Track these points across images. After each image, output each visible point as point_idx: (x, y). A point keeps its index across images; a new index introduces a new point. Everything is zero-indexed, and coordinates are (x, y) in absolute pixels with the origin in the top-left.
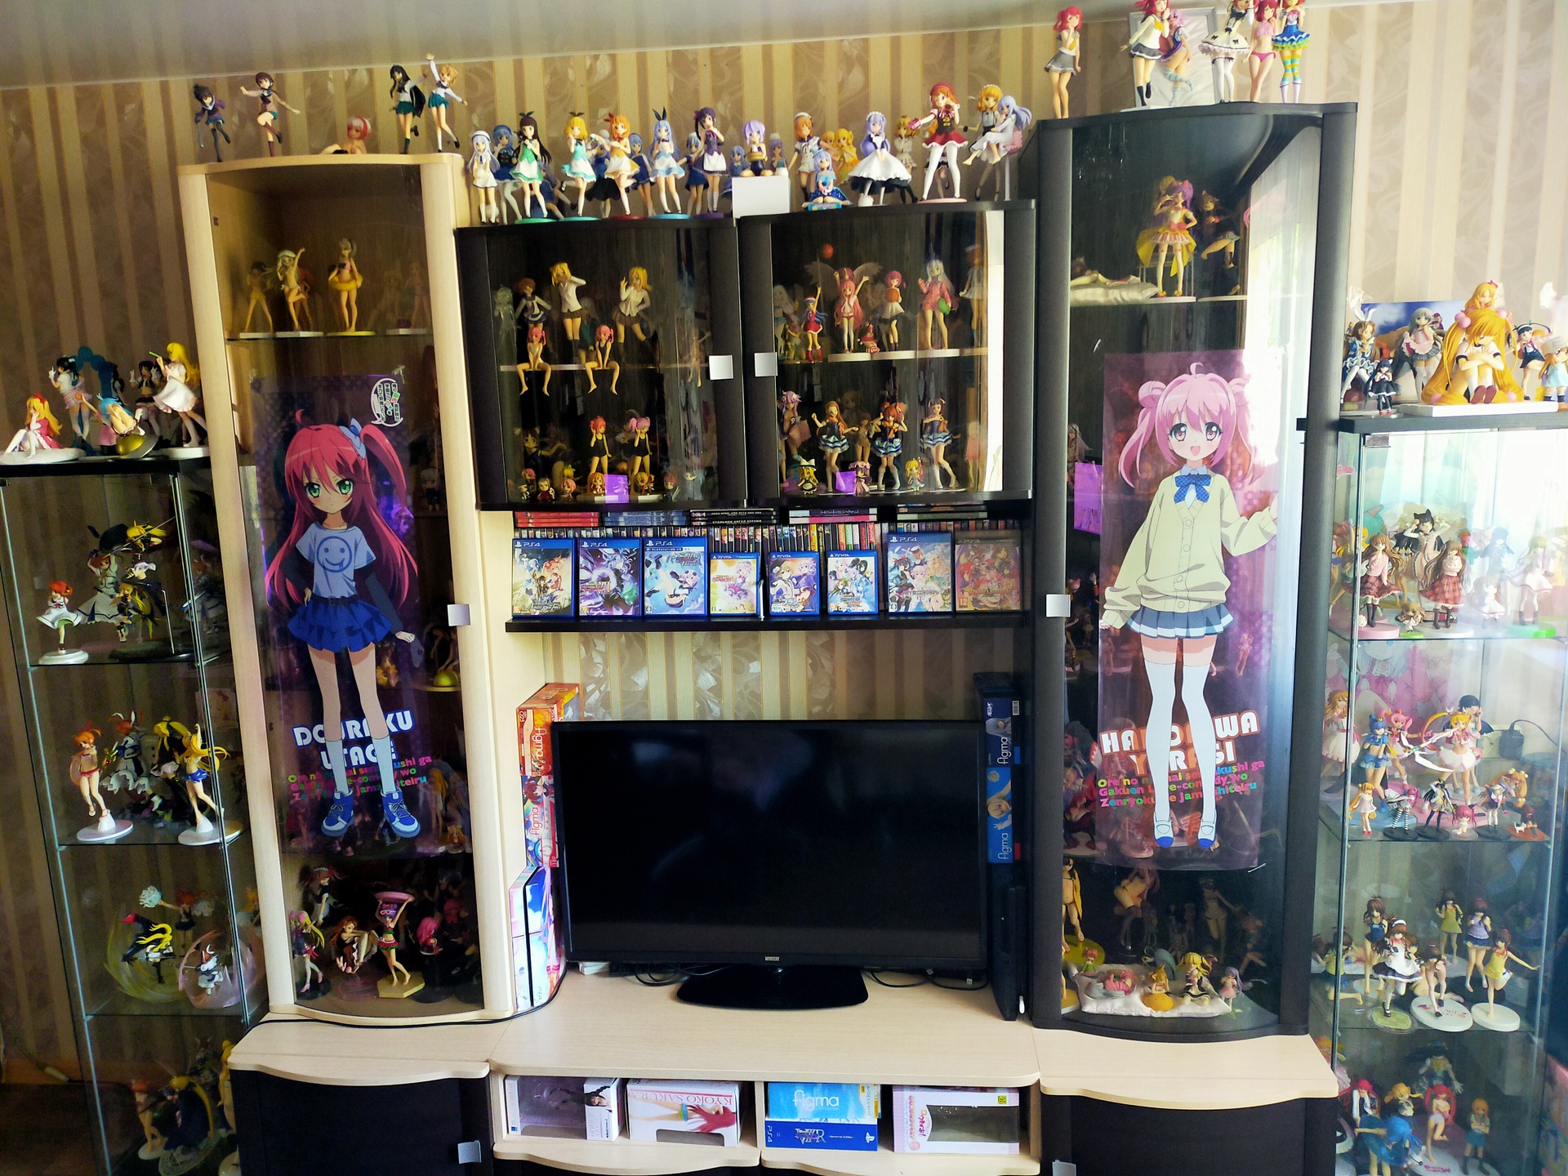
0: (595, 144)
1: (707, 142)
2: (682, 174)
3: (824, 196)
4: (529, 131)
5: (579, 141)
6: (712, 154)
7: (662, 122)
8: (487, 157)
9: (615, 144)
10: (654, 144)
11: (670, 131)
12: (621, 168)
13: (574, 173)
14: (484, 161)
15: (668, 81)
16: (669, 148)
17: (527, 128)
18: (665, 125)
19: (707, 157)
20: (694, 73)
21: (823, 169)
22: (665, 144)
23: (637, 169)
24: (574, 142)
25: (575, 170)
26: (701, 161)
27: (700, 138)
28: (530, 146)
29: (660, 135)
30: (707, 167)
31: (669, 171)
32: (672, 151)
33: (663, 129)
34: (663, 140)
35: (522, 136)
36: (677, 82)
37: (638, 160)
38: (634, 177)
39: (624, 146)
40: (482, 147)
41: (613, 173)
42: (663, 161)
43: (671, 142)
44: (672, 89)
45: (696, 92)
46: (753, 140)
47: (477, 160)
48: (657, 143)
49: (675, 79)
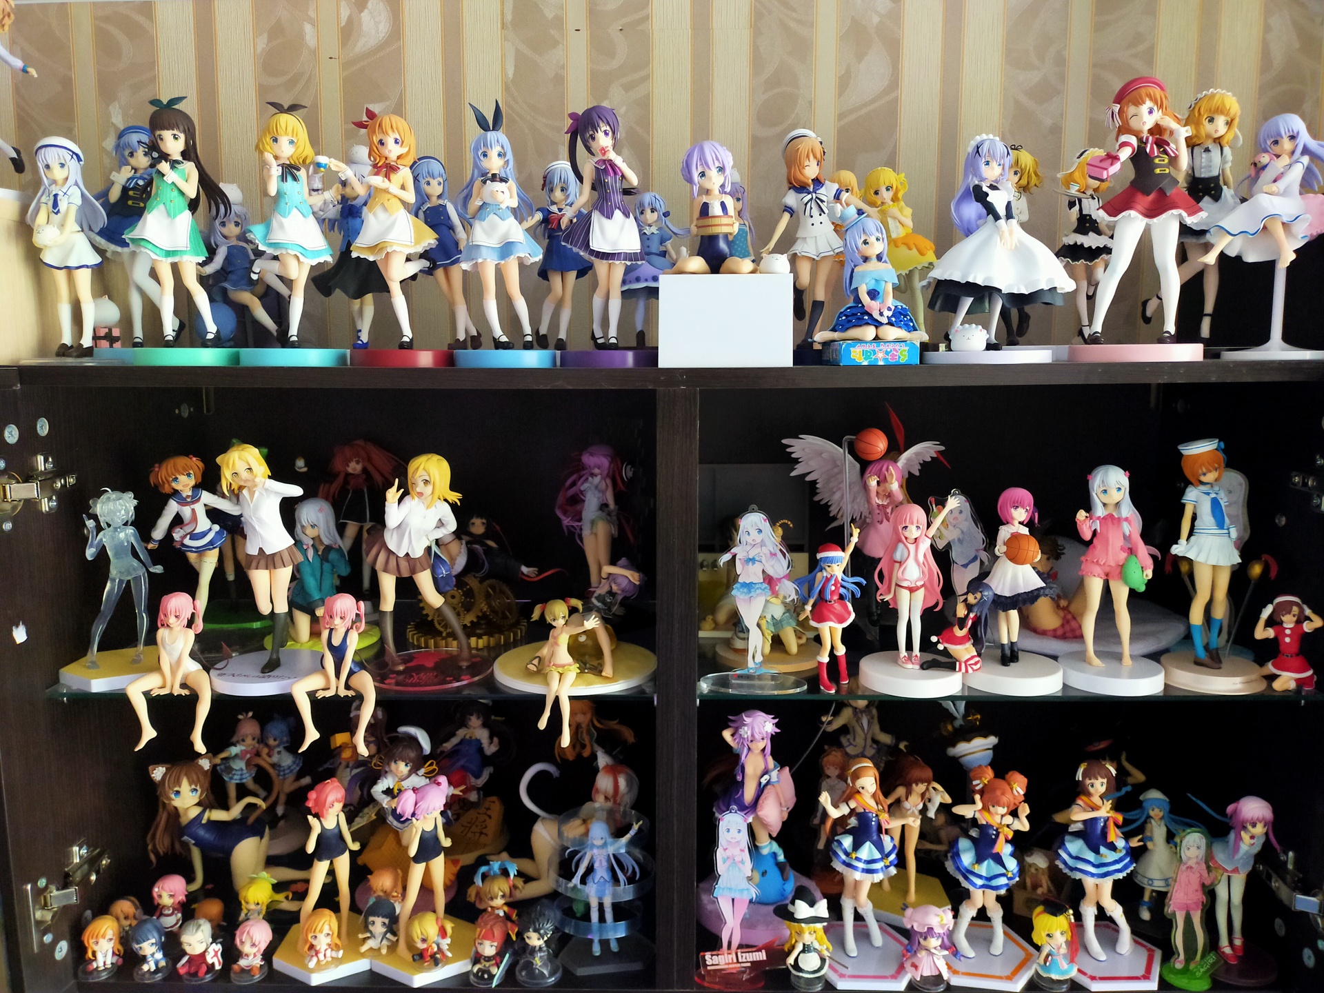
0: (331, 178)
1: (598, 185)
2: (535, 254)
3: (878, 324)
4: (173, 143)
5: (289, 170)
6: (609, 216)
7: (491, 135)
8: (72, 199)
9: (378, 181)
10: (470, 184)
11: (510, 156)
12: (390, 237)
13: (275, 245)
14: (63, 206)
15: (503, 56)
16: (506, 195)
17: (167, 135)
18: (499, 140)
19: (596, 218)
20: (555, 43)
21: (866, 259)
22: (498, 186)
23: (429, 239)
24: (276, 171)
25: (278, 236)
26: (582, 226)
27: (580, 177)
28: (171, 176)
29: (485, 164)
30: (597, 243)
31: (506, 249)
32: (514, 203)
33: (494, 153)
34: (494, 178)
35: (157, 153)
36: (520, 59)
37: (435, 218)
38: (424, 255)
39: (401, 185)
40: (58, 174)
41: (373, 249)
42: (493, 227)
43: (512, 183)
44: (511, 73)
45: (559, 80)
46: (708, 185)
47: (47, 200)
48: (478, 183)
49: (517, 51)
